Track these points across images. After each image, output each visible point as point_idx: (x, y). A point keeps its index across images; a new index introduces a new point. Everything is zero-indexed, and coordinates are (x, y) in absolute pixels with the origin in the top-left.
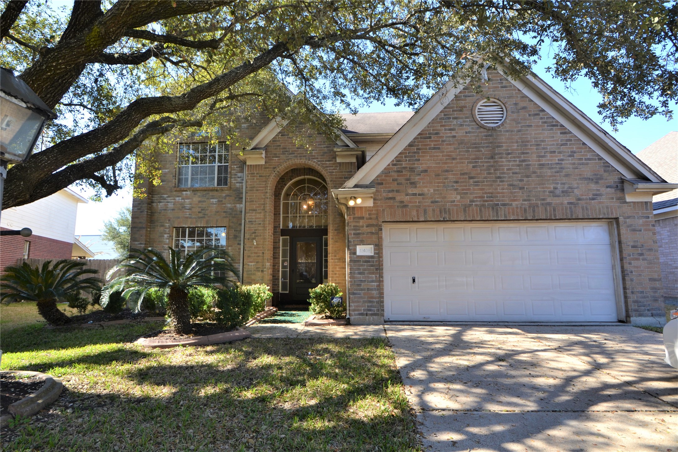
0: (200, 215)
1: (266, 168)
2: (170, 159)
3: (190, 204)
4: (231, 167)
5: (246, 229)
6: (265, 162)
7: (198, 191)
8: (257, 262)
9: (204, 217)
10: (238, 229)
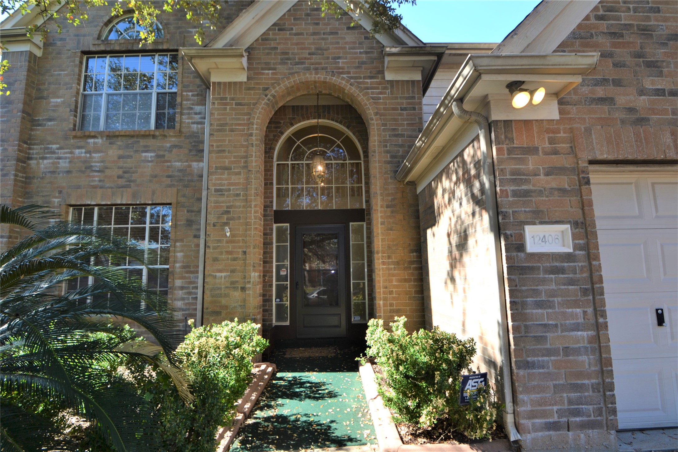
0: (121, 182)
1: (249, 89)
2: (67, 79)
3: (102, 162)
4: (182, 96)
5: (210, 205)
6: (248, 78)
7: (117, 136)
8: (233, 271)
9: (128, 186)
10: (195, 209)
